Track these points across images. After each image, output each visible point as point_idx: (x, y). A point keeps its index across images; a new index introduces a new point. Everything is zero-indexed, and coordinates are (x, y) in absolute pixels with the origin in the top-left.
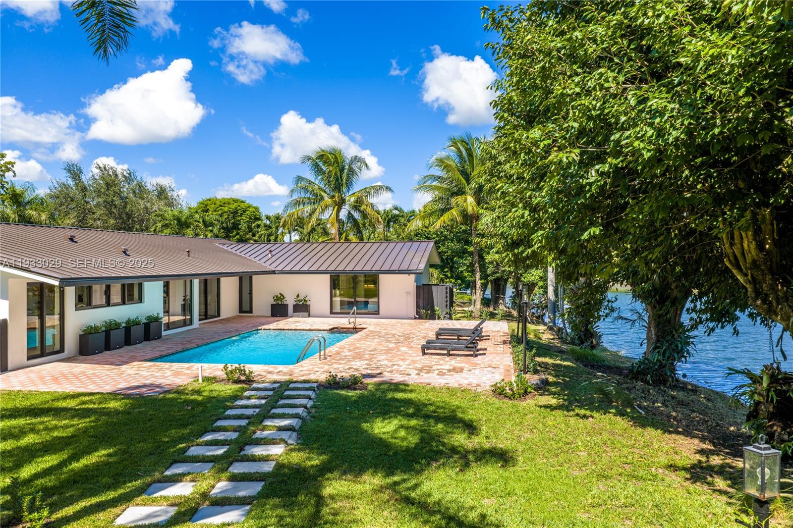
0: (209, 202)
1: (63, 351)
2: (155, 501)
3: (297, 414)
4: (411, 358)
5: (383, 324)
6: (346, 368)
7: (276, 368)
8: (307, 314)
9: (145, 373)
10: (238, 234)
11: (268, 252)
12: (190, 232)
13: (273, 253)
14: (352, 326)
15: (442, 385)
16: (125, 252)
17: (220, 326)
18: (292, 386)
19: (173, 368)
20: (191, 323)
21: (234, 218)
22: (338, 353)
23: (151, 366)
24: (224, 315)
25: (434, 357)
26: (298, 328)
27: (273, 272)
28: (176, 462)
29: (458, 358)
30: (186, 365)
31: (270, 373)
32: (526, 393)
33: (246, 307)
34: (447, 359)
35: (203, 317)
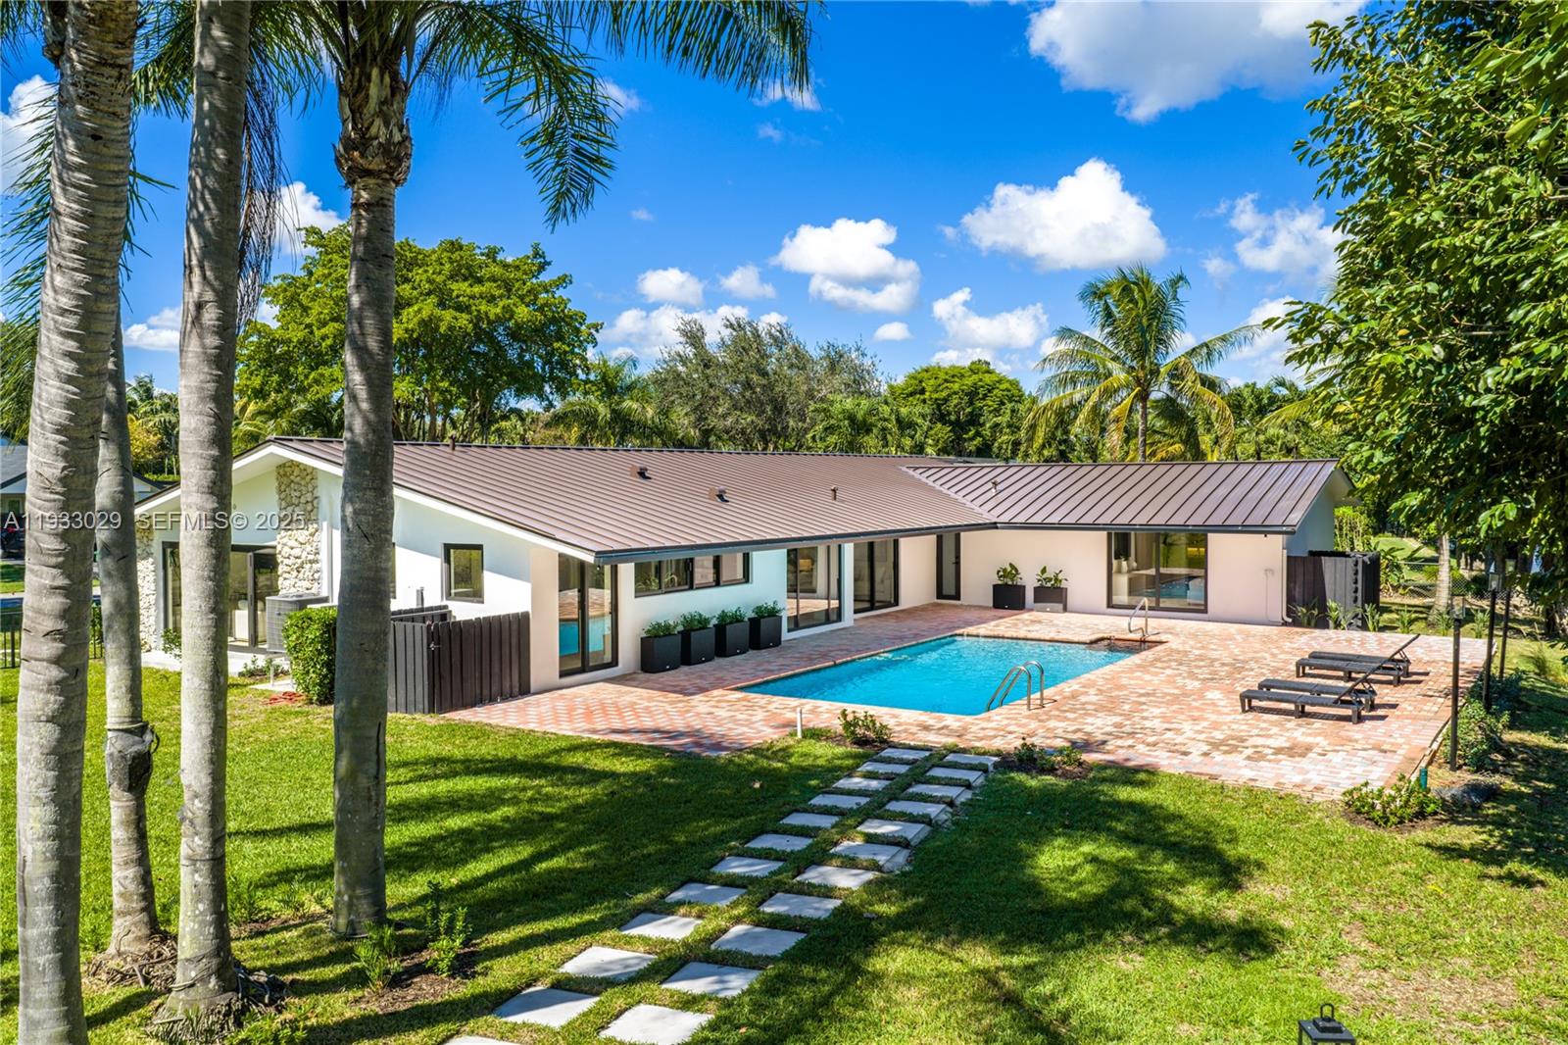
0: (925, 375)
1: (617, 665)
2: (629, 942)
3: (927, 816)
4: (1213, 717)
5: (1206, 634)
6: (1070, 729)
7: (941, 720)
8: (1061, 606)
9: (722, 713)
10: (978, 434)
11: (990, 485)
12: (871, 441)
13: (999, 487)
14: (1137, 636)
15: (1241, 782)
16: (720, 497)
17: (892, 624)
18: (950, 758)
19: (771, 707)
20: (839, 618)
21: (971, 403)
22: (1074, 696)
23: (739, 700)
24: (904, 604)
25: (1266, 716)
26: (1030, 636)
27: (994, 526)
28: (691, 880)
29: (1318, 724)
30: (793, 702)
31: (926, 728)
32: (1421, 815)
33: (948, 589)
34: (1292, 722)
35: (867, 605)
